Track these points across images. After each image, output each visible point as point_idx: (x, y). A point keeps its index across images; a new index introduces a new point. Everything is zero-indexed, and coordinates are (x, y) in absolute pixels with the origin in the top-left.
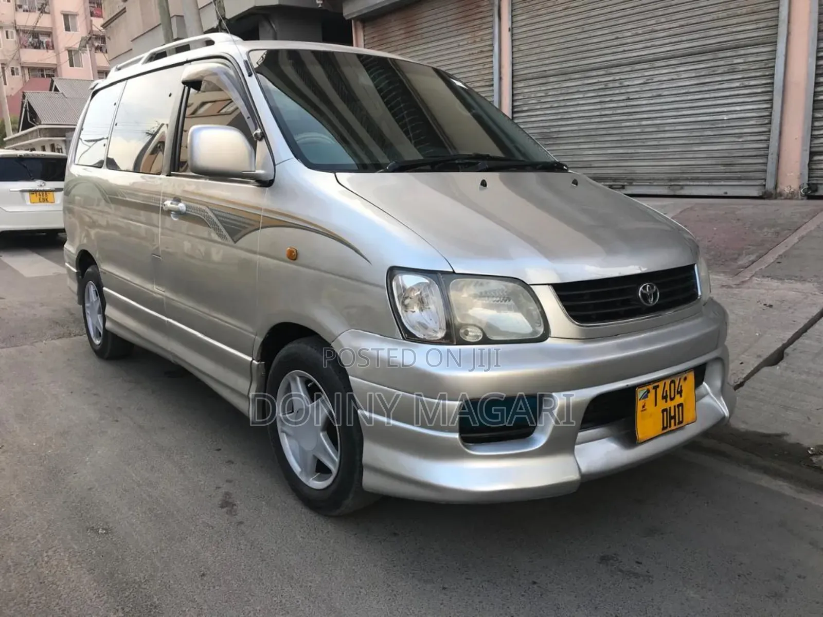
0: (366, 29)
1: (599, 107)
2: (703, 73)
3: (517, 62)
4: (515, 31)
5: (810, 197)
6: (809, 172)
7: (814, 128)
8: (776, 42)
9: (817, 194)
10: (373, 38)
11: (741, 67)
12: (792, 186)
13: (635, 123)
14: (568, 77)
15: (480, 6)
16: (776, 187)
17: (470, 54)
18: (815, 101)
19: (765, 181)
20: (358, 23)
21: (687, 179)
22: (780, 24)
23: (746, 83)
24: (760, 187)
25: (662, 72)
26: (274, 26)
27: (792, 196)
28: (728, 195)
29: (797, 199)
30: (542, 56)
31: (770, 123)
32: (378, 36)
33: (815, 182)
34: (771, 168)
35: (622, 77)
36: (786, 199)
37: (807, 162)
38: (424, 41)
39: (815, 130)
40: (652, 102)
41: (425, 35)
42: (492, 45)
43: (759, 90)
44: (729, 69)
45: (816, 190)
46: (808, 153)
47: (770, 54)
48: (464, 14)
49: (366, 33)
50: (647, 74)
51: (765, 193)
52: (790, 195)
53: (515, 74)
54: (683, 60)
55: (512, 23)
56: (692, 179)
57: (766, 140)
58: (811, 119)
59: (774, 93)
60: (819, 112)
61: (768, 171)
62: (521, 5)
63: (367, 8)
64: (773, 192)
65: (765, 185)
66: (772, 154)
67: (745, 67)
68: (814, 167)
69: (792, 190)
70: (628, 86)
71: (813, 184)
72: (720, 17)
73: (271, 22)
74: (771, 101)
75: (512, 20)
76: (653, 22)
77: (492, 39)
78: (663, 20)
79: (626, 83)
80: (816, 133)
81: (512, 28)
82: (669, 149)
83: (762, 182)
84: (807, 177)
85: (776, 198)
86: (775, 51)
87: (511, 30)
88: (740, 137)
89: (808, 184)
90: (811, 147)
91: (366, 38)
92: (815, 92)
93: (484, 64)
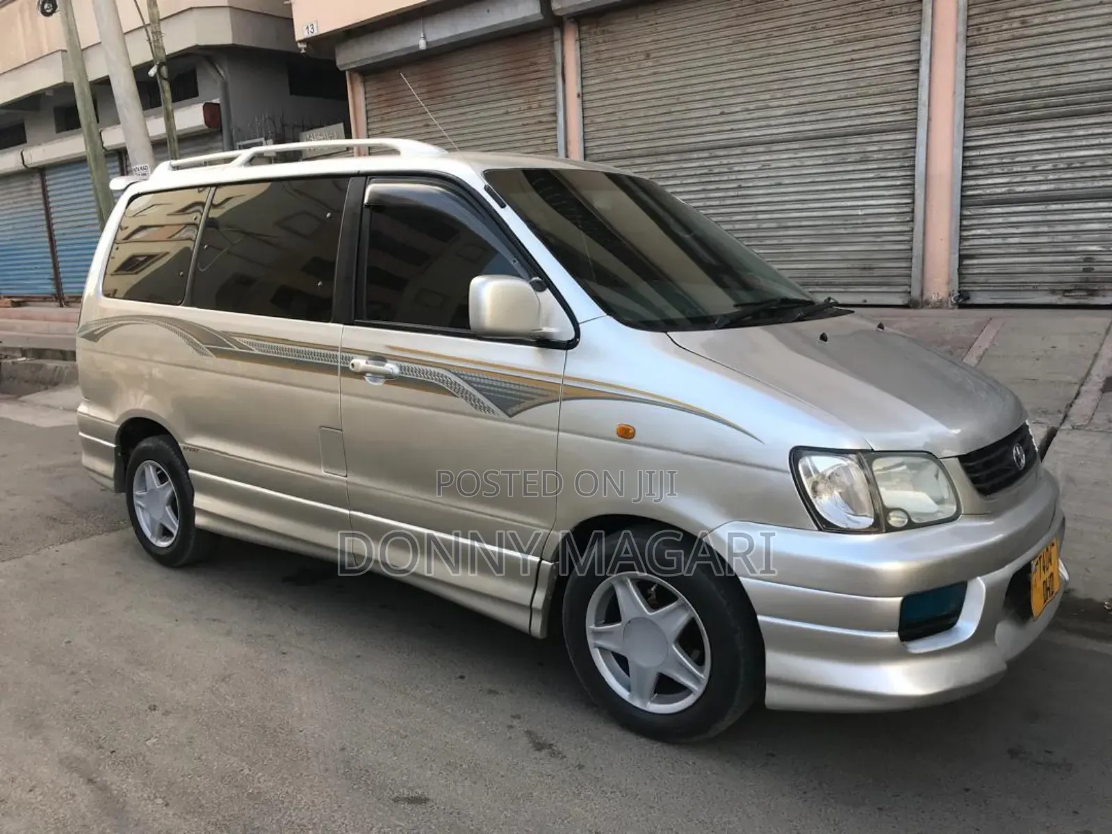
0: (367, 83)
1: (702, 196)
2: (832, 161)
3: (590, 137)
4: (586, 98)
5: (962, 306)
6: (959, 277)
7: (963, 228)
8: (916, 128)
9: (969, 302)
10: (380, 96)
11: (876, 156)
12: (940, 294)
13: (749, 217)
14: (659, 158)
15: (536, 64)
16: (922, 294)
17: (523, 125)
18: (962, 196)
19: (910, 286)
20: (356, 75)
21: (817, 285)
22: (920, 107)
23: (883, 174)
24: (903, 295)
25: (783, 158)
26: (222, 73)
27: (940, 305)
28: (868, 303)
29: (947, 308)
30: (623, 131)
31: (912, 221)
32: (387, 94)
33: (967, 288)
34: (915, 272)
35: (732, 161)
36: (933, 308)
37: (957, 266)
38: (455, 104)
39: (965, 230)
40: (770, 191)
41: (458, 96)
42: (555, 114)
43: (898, 183)
44: (862, 158)
45: (968, 298)
46: (957, 255)
47: (909, 143)
48: (512, 72)
49: (368, 89)
50: (762, 158)
51: (911, 301)
52: (938, 304)
53: (588, 152)
54: (807, 144)
55: (582, 87)
56: (823, 285)
57: (910, 241)
58: (959, 218)
59: (916, 186)
60: (967, 209)
61: (913, 275)
62: (594, 66)
63: (373, 58)
64: (920, 300)
65: (910, 292)
66: (916, 257)
67: (881, 156)
68: (964, 272)
69: (940, 298)
70: (739, 171)
71: (965, 291)
72: (849, 96)
73: (217, 66)
74: (912, 195)
75: (582, 83)
76: (767, 96)
77: (555, 106)
78: (779, 95)
79: (737, 168)
80: (965, 233)
81: (582, 93)
82: (793, 249)
83: (906, 288)
84: (957, 283)
85: (922, 307)
86: (915, 138)
87: (581, 96)
88: (879, 237)
89: (959, 292)
90: (960, 250)
91: (368, 96)
92: (962, 187)
93: (544, 138)
